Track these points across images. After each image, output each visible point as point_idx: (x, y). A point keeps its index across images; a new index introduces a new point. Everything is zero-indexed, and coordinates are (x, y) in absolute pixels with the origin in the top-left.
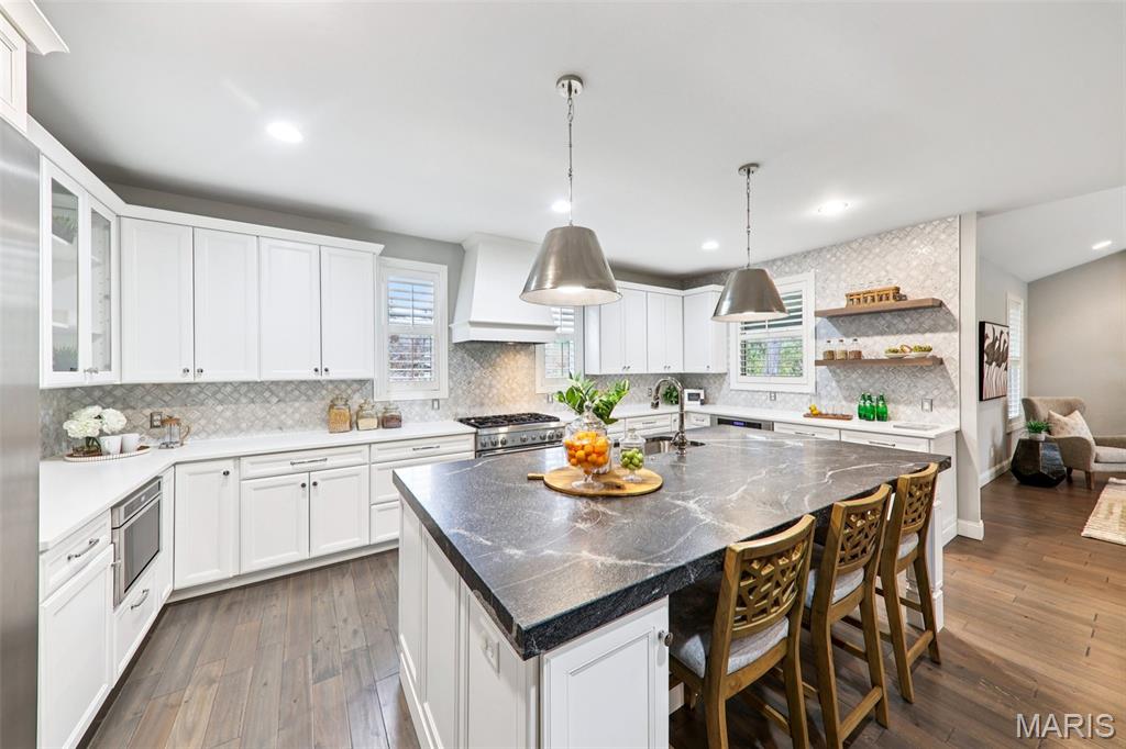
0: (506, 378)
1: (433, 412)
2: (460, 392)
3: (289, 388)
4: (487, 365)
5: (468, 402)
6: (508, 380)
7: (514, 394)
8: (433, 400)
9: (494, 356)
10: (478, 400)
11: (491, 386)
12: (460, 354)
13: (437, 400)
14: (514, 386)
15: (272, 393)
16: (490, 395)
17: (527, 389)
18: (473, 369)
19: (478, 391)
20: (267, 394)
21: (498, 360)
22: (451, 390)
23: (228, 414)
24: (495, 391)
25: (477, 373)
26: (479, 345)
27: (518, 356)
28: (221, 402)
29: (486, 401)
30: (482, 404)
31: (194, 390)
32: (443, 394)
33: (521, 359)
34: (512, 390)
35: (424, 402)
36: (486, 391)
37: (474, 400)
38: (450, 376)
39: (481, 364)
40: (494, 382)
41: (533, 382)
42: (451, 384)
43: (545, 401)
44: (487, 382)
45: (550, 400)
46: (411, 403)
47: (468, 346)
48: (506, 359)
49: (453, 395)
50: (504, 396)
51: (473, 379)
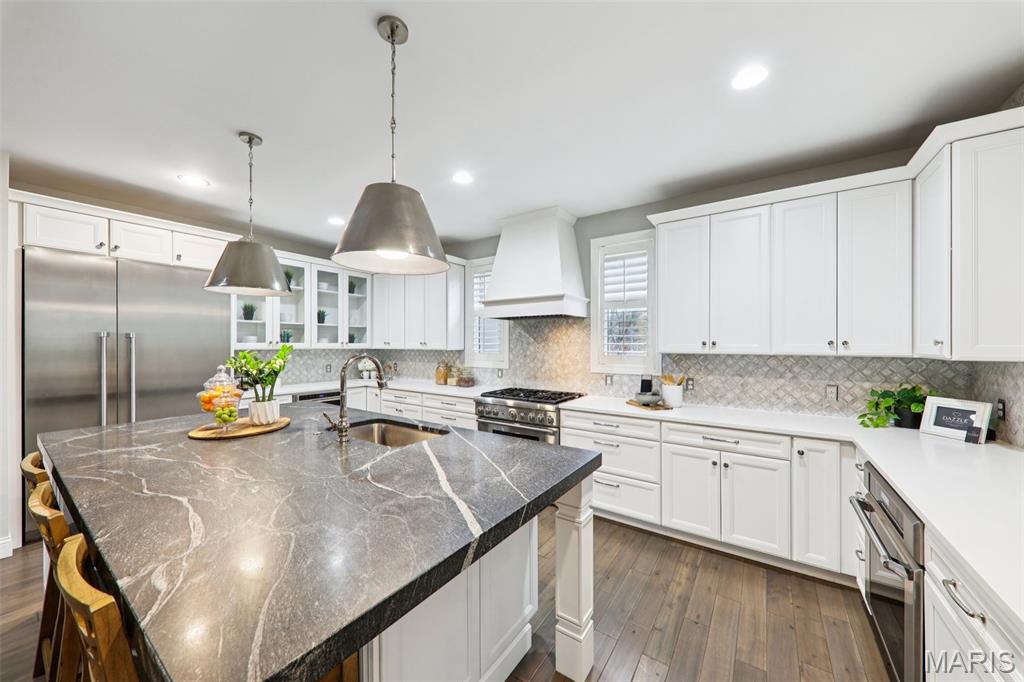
0: (558, 353)
1: (498, 380)
2: (518, 365)
4: (540, 340)
5: (524, 374)
6: (560, 356)
7: (566, 371)
8: (499, 370)
9: (547, 330)
10: (532, 373)
11: (543, 362)
12: (518, 330)
13: (502, 370)
14: (567, 362)
16: (543, 370)
17: (580, 366)
18: (528, 344)
19: (532, 365)
21: (550, 335)
22: (510, 361)
23: (413, 367)
24: (547, 366)
25: (532, 348)
26: (532, 321)
27: (570, 330)
29: (539, 375)
31: (404, 353)
32: (505, 365)
33: (574, 334)
34: (564, 366)
35: (493, 370)
36: (539, 365)
37: (528, 373)
38: (510, 350)
39: (535, 338)
40: (546, 358)
41: (588, 360)
42: (511, 356)
43: (603, 382)
44: (539, 356)
45: (609, 382)
46: (485, 370)
47: (524, 322)
48: (558, 334)
49: (513, 366)
50: (556, 372)
51: (528, 353)
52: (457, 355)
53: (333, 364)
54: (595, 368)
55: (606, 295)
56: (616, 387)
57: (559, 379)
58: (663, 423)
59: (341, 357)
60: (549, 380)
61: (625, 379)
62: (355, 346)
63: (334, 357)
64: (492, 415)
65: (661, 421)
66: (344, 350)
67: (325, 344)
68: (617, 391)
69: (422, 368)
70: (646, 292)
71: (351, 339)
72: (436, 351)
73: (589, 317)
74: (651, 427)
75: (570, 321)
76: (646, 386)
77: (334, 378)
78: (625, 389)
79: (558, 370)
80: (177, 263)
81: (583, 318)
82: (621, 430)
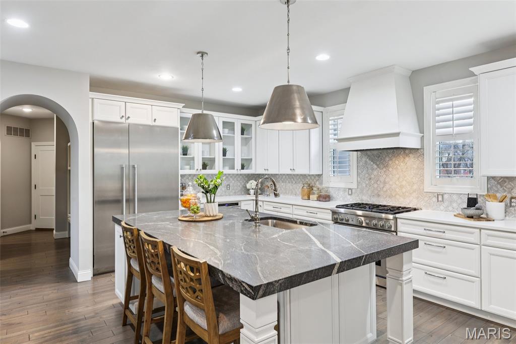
0: (397, 176)
1: (349, 197)
2: (364, 185)
3: (298, 177)
4: (382, 166)
5: (369, 192)
6: (399, 178)
7: (404, 190)
8: (349, 189)
9: (387, 159)
10: (376, 192)
11: (385, 183)
12: (364, 159)
13: (352, 190)
14: (404, 183)
15: (294, 179)
16: (385, 189)
17: (415, 187)
18: (373, 169)
19: (376, 186)
20: (292, 180)
21: (390, 162)
22: (358, 183)
23: (284, 186)
24: (387, 186)
25: (375, 173)
26: (375, 152)
27: (407, 159)
28: (283, 182)
29: (381, 193)
30: (379, 196)
31: (278, 177)
32: (354, 186)
33: (410, 162)
34: (402, 187)
35: (345, 190)
36: (382, 186)
37: (373, 192)
38: (358, 174)
39: (378, 165)
41: (422, 182)
42: (359, 179)
43: (435, 199)
44: (382, 179)
45: (440, 199)
46: (339, 189)
47: (369, 153)
48: (397, 162)
49: (360, 187)
50: (395, 191)
51: (373, 176)
52: (317, 178)
53: (231, 184)
54: (428, 188)
55: (438, 131)
56: (446, 203)
57: (397, 196)
58: (482, 230)
59: (235, 179)
60: (390, 197)
61: (455, 197)
62: (245, 172)
63: (231, 179)
64: (344, 222)
65: (480, 229)
66: (238, 174)
67: (227, 171)
68: (448, 206)
69: (291, 187)
70: (471, 127)
71: (243, 167)
72: (301, 175)
73: (422, 148)
74: (472, 233)
75: (407, 151)
76: (472, 202)
77: (232, 193)
78: (455, 205)
79: (397, 190)
80: (154, 124)
81: (418, 149)
82: (447, 235)
